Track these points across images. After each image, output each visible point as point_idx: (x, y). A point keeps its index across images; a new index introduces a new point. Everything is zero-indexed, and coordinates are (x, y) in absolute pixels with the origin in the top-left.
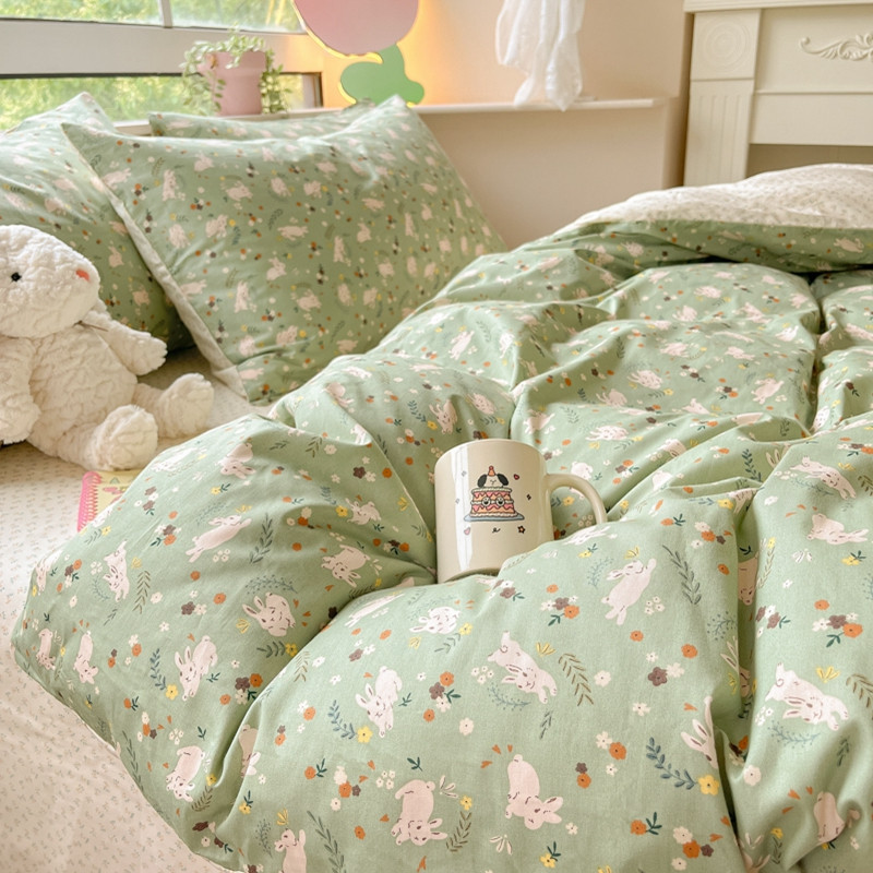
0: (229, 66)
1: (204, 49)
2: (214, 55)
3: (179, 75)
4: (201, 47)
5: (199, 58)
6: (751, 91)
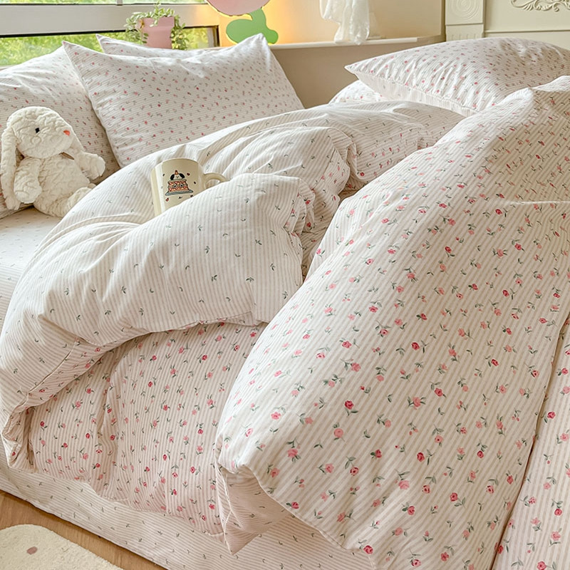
0: (151, 26)
1: (137, 17)
2: (143, 19)
6: (482, 31)
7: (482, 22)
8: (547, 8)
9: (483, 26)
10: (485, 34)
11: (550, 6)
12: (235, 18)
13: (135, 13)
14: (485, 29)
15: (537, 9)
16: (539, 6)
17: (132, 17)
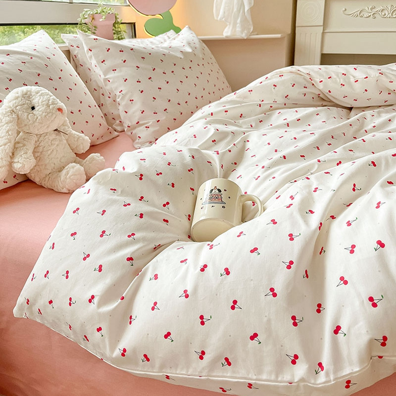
0: (101, 20)
1: (89, 13)
2: (93, 15)
3: (77, 24)
5: (86, 17)
6: (322, 31)
7: (322, 24)
8: (368, 16)
9: (322, 27)
10: (323, 33)
11: (370, 14)
12: (150, 17)
13: (86, 10)
14: (324, 30)
15: (361, 17)
16: (362, 14)
17: (83, 13)
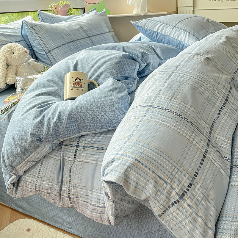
0: (59, 8)
1: (54, 5)
2: (56, 6)
3: (48, 10)
4: (53, 4)
5: (52, 7)
8: (218, 0)
9: (193, 7)
10: (194, 10)
12: (92, 4)
15: (214, 1)
17: (51, 4)
